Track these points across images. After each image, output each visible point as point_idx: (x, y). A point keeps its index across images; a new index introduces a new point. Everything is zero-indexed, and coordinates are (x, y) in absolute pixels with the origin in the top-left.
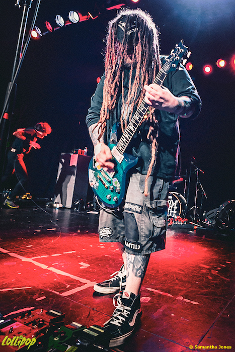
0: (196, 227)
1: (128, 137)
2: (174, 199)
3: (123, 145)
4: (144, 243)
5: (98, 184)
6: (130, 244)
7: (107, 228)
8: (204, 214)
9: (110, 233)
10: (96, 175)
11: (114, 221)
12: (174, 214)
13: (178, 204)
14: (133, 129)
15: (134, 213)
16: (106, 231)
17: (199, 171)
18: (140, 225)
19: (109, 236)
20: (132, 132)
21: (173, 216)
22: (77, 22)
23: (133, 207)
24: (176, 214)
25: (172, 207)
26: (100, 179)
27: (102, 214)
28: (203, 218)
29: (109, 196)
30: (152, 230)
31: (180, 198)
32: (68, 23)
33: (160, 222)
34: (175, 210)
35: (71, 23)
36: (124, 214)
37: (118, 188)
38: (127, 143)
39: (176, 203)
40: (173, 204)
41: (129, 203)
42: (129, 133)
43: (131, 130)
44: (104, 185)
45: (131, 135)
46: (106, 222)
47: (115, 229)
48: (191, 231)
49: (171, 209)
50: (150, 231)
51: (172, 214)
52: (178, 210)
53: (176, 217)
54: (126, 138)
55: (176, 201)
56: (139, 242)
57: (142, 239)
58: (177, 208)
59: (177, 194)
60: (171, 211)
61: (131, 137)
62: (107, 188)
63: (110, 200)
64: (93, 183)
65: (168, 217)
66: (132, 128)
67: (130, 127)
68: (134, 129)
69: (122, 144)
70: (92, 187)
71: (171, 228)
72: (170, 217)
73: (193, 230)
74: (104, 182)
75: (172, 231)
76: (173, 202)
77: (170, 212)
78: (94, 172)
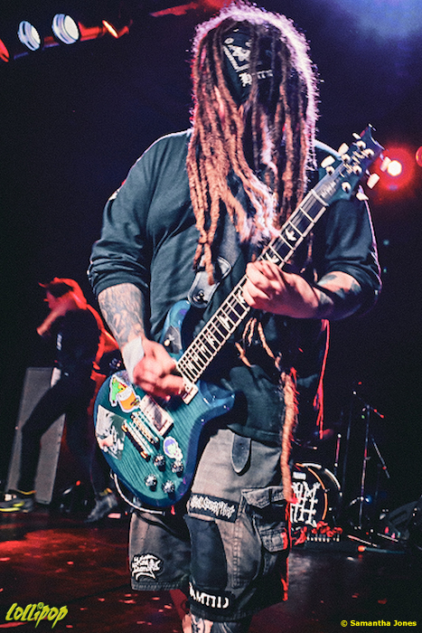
0: (362, 549)
1: (212, 344)
2: (311, 481)
3: (199, 362)
4: (238, 592)
5: (121, 447)
6: (203, 595)
7: (148, 557)
8: (382, 517)
9: (158, 569)
10: (116, 424)
11: (163, 538)
12: (310, 518)
13: (319, 492)
14: (227, 327)
15: (217, 521)
16: (146, 563)
17: (372, 412)
18: (230, 548)
19: (153, 576)
20: (225, 333)
21: (308, 522)
22: (72, 41)
23: (214, 507)
24: (315, 517)
25: (305, 500)
26: (128, 434)
27: (137, 523)
28: (380, 526)
29: (151, 479)
30: (259, 560)
31: (326, 479)
32: (52, 42)
33: (276, 541)
34: (312, 506)
35: (56, 44)
36: (189, 523)
37: (177, 464)
38: (209, 356)
39: (314, 490)
40: (309, 493)
41: (204, 496)
42: (216, 334)
43: (221, 328)
44: (140, 450)
45: (221, 340)
46: (146, 542)
47: (169, 557)
48: (350, 558)
49: (303, 506)
50: (255, 563)
51: (306, 516)
52: (318, 507)
53: (315, 525)
54: (208, 345)
55: (316, 486)
56: (227, 589)
57: (233, 582)
58: (316, 501)
59: (319, 467)
60: (303, 510)
61: (221, 344)
62: (148, 458)
63: (153, 488)
64: (109, 441)
65: (295, 525)
66: (224, 321)
67: (221, 319)
68: (231, 326)
69: (197, 357)
70: (106, 450)
71: (301, 551)
72: (301, 524)
73: (356, 554)
74: (140, 444)
75: (305, 560)
76: (307, 488)
77: (299, 513)
78: (112, 414)
